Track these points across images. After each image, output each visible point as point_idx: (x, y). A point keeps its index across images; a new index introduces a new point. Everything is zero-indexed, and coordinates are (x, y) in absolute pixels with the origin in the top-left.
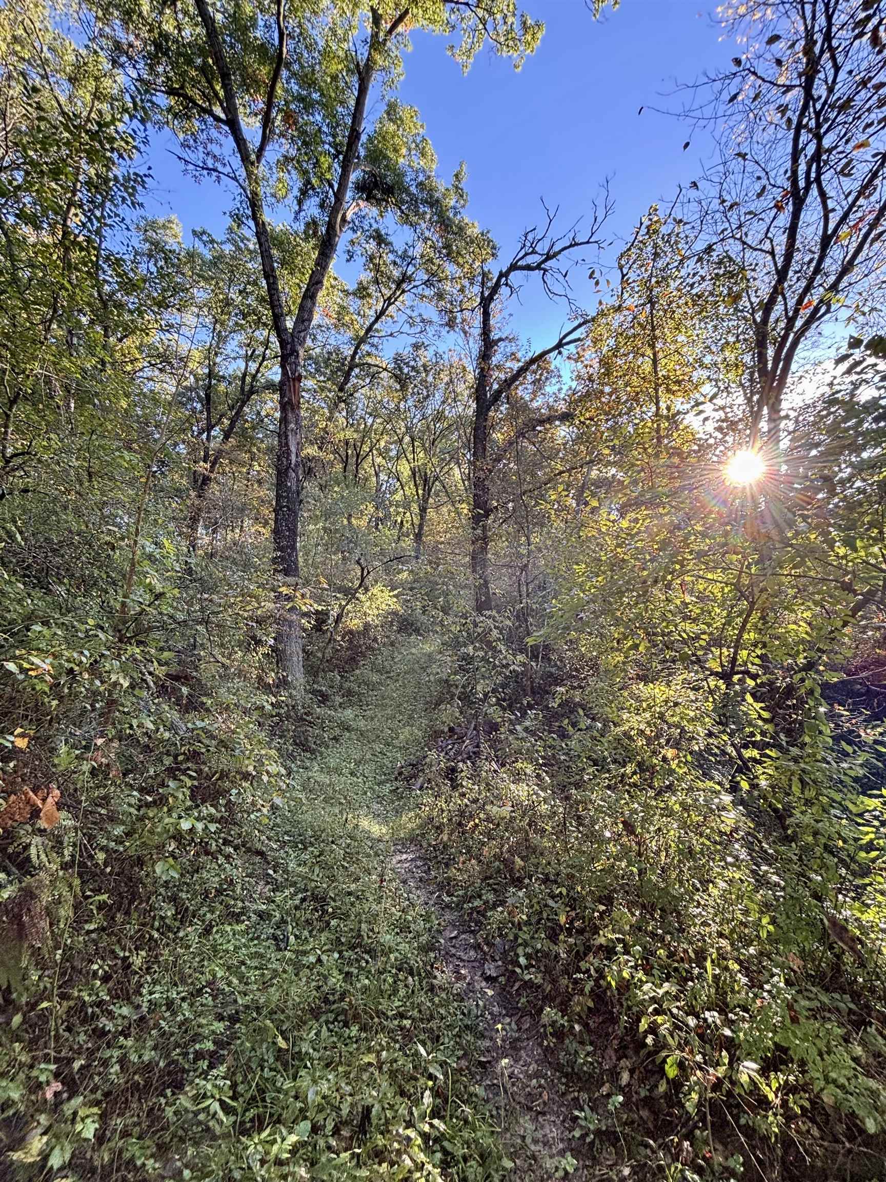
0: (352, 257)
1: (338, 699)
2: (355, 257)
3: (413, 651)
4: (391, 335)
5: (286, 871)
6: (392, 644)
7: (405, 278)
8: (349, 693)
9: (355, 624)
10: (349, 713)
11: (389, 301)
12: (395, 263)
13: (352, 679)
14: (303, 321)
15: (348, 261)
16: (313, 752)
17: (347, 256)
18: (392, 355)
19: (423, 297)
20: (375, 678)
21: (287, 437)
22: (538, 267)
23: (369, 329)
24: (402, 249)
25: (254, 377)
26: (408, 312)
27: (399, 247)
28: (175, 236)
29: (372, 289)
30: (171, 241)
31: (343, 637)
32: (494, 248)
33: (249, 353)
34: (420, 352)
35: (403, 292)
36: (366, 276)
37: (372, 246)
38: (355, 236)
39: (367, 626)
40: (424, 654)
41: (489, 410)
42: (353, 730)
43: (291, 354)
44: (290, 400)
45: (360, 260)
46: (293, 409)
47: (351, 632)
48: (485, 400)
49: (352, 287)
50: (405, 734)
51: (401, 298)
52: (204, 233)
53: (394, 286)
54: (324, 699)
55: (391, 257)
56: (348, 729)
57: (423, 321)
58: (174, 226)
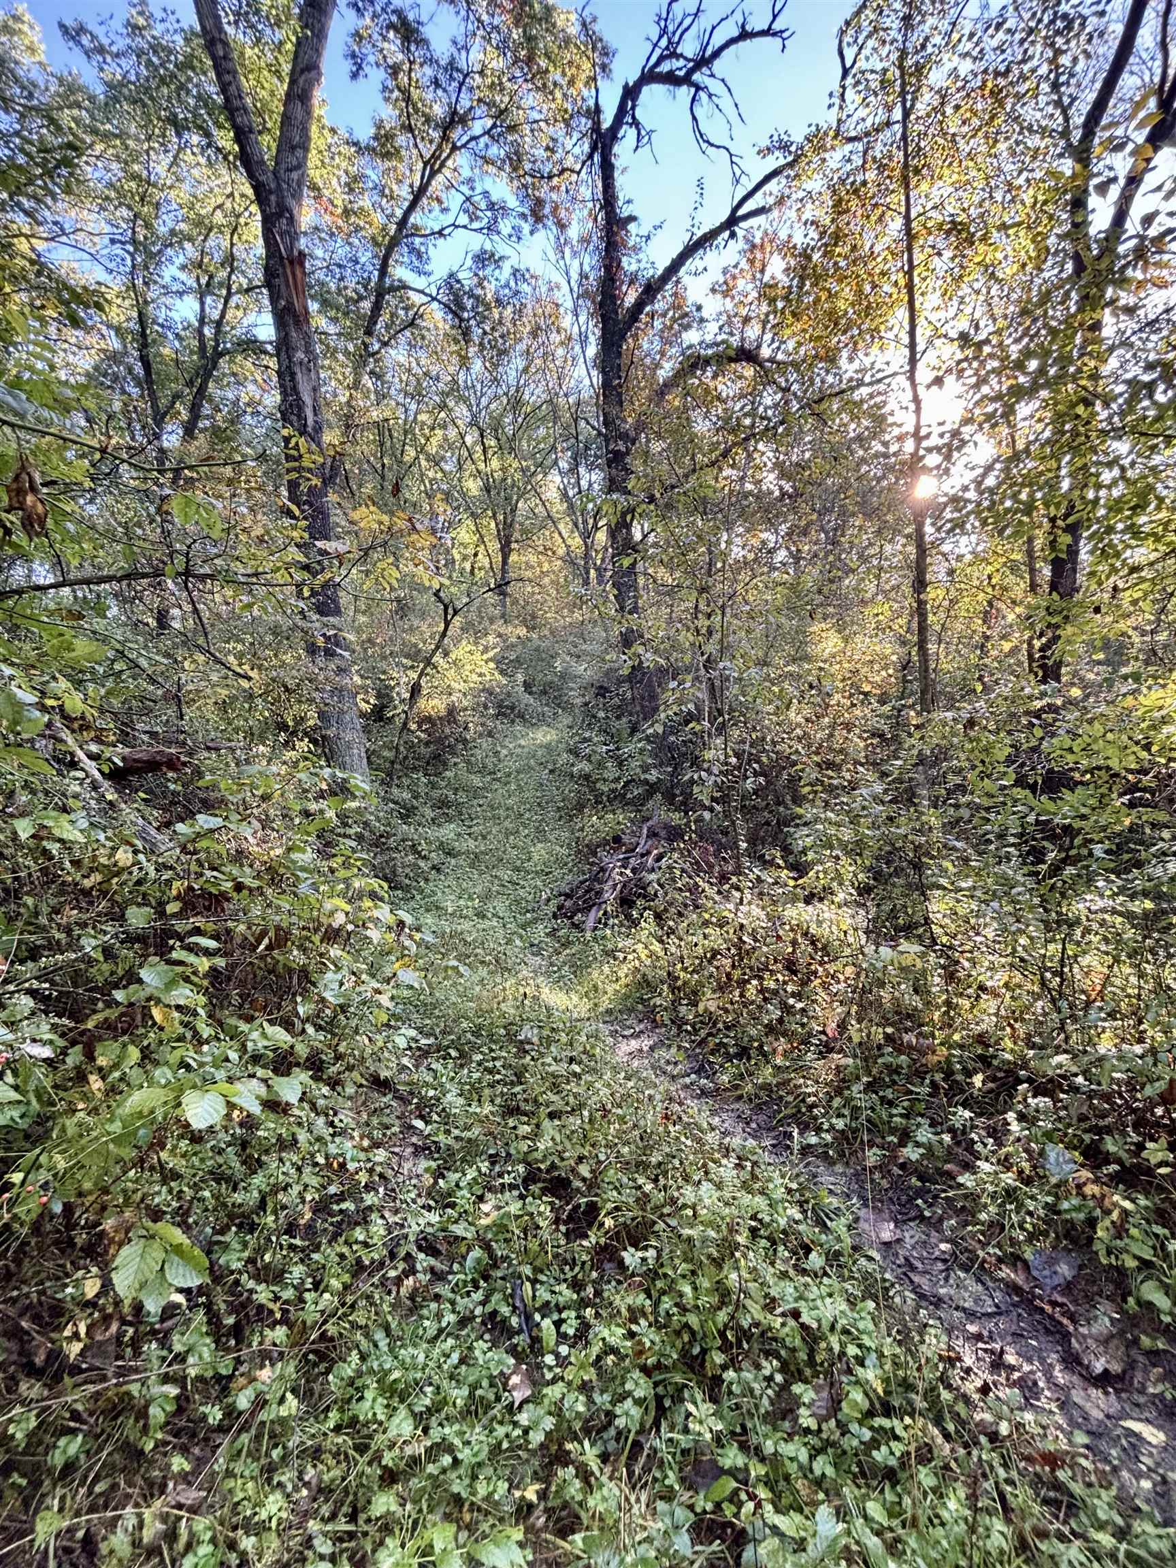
0: (360, 67)
1: (429, 813)
2: (367, 69)
3: (523, 742)
4: (440, 233)
5: (446, 1116)
6: (490, 734)
7: (455, 119)
8: (443, 804)
9: (432, 705)
10: (448, 832)
11: (433, 166)
12: (436, 83)
13: (443, 784)
14: (293, 148)
15: (354, 76)
16: (407, 889)
17: (348, 66)
18: (445, 274)
19: (487, 161)
20: (477, 781)
21: (293, 375)
22: (686, 80)
23: (403, 223)
24: (447, 54)
25: (219, 324)
26: (464, 189)
27: (441, 47)
28: (32, 49)
29: (402, 140)
30: (26, 59)
31: (420, 727)
32: (605, 53)
33: (204, 281)
34: (488, 271)
35: (454, 148)
36: (389, 114)
37: (393, 48)
38: (361, 23)
39: (451, 711)
40: (541, 746)
41: (623, 338)
42: (459, 853)
43: (280, 215)
44: (290, 303)
45: (376, 76)
46: (297, 323)
47: (429, 719)
48: (616, 322)
49: (365, 133)
50: (539, 852)
51: (450, 163)
52: (82, 30)
53: (436, 135)
54: (407, 812)
55: (428, 71)
56: (450, 853)
57: (491, 206)
58: (25, 28)
